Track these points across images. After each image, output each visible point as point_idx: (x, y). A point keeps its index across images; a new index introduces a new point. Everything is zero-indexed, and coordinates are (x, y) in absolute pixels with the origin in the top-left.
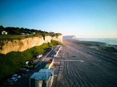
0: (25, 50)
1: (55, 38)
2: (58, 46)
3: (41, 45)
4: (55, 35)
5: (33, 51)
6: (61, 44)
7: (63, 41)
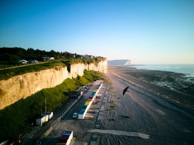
0: (8, 104)
1: (92, 67)
2: (97, 83)
3: (59, 84)
4: (94, 61)
5: (35, 103)
6: (102, 79)
7: (108, 69)
